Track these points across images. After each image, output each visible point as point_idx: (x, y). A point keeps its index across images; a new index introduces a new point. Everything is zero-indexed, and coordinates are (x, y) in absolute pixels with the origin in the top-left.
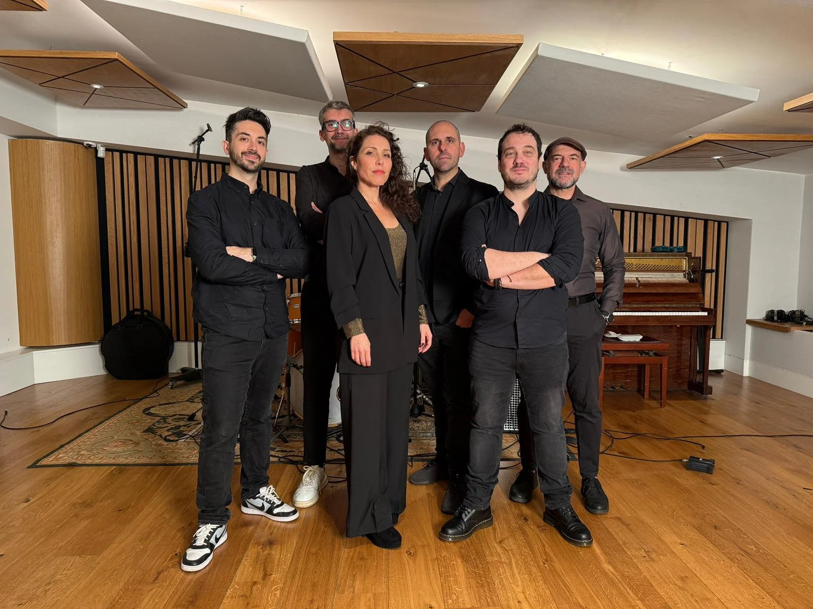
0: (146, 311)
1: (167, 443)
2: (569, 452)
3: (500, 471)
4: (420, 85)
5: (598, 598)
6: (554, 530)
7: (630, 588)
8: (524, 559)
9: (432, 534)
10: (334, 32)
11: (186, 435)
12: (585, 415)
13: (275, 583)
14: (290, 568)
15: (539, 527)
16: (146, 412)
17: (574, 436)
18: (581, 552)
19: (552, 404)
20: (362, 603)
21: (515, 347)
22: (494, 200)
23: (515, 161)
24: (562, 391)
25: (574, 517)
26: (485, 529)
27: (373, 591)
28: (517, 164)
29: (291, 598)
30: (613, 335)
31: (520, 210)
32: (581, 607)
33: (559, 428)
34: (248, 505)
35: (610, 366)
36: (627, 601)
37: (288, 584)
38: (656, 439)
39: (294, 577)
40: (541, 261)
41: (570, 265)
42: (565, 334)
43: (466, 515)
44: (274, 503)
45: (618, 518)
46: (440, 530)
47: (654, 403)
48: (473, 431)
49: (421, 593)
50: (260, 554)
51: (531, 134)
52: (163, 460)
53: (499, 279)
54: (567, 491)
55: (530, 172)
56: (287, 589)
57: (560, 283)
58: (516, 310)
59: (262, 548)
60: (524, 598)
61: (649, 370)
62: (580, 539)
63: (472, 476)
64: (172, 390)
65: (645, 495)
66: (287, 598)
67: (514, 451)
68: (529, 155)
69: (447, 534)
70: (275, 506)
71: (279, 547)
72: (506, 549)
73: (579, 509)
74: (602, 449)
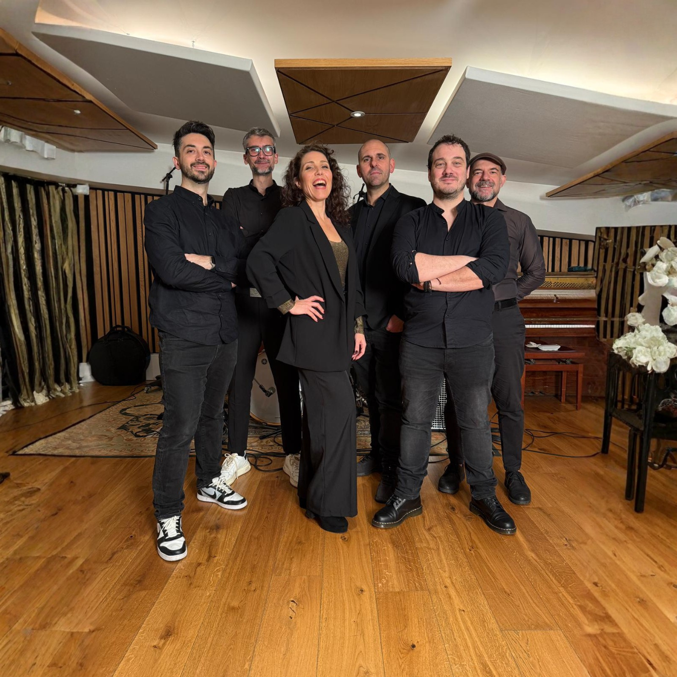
0: (127, 327)
1: (136, 438)
2: (494, 449)
3: (429, 465)
4: (357, 115)
5: (523, 585)
6: (480, 519)
7: (553, 575)
8: (451, 546)
9: (366, 522)
10: (275, 60)
11: (153, 431)
12: (509, 415)
13: (218, 565)
14: (233, 550)
15: (465, 516)
16: (123, 412)
17: (499, 434)
18: (506, 540)
19: (479, 401)
20: (297, 585)
21: (445, 347)
22: (424, 209)
23: (445, 171)
24: (488, 389)
25: (499, 507)
26: (415, 517)
27: (308, 574)
28: (446, 174)
29: (232, 579)
30: (534, 345)
31: (449, 217)
32: (506, 592)
33: (485, 424)
34: (203, 493)
35: (531, 374)
36: (550, 587)
37: (230, 566)
38: (573, 437)
39: (236, 559)
40: (469, 263)
41: (498, 267)
42: (491, 335)
43: (397, 504)
44: (225, 492)
45: (540, 509)
46: (373, 517)
47: (570, 407)
48: (403, 426)
49: (353, 576)
50: (206, 538)
51: (460, 145)
52: (132, 453)
53: (429, 282)
54: (492, 483)
55: (459, 182)
56: (228, 571)
57: (487, 285)
58: (445, 311)
59: (209, 532)
60: (450, 583)
61: (566, 377)
62: (504, 527)
63: (402, 468)
64: (147, 394)
65: (565, 487)
66: (228, 578)
67: (443, 448)
68: (458, 165)
69: (379, 521)
70: (225, 494)
71: (225, 531)
72: (434, 537)
73: (503, 499)
74: (524, 446)
